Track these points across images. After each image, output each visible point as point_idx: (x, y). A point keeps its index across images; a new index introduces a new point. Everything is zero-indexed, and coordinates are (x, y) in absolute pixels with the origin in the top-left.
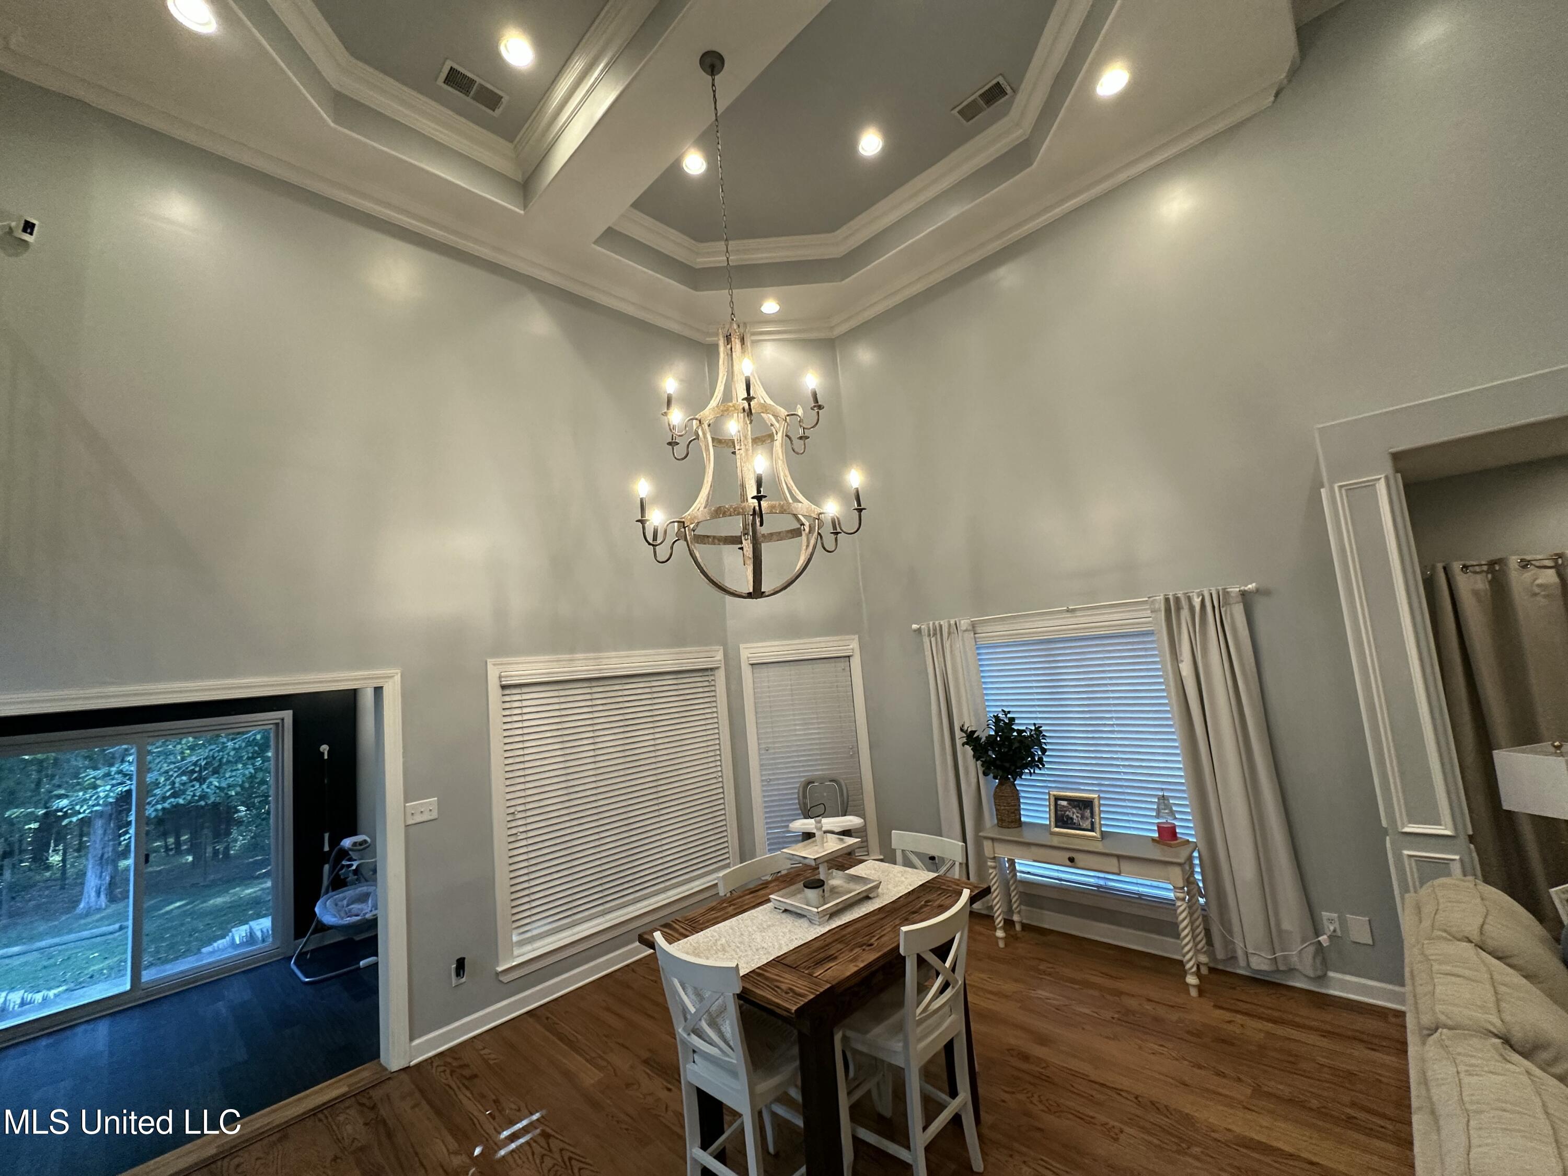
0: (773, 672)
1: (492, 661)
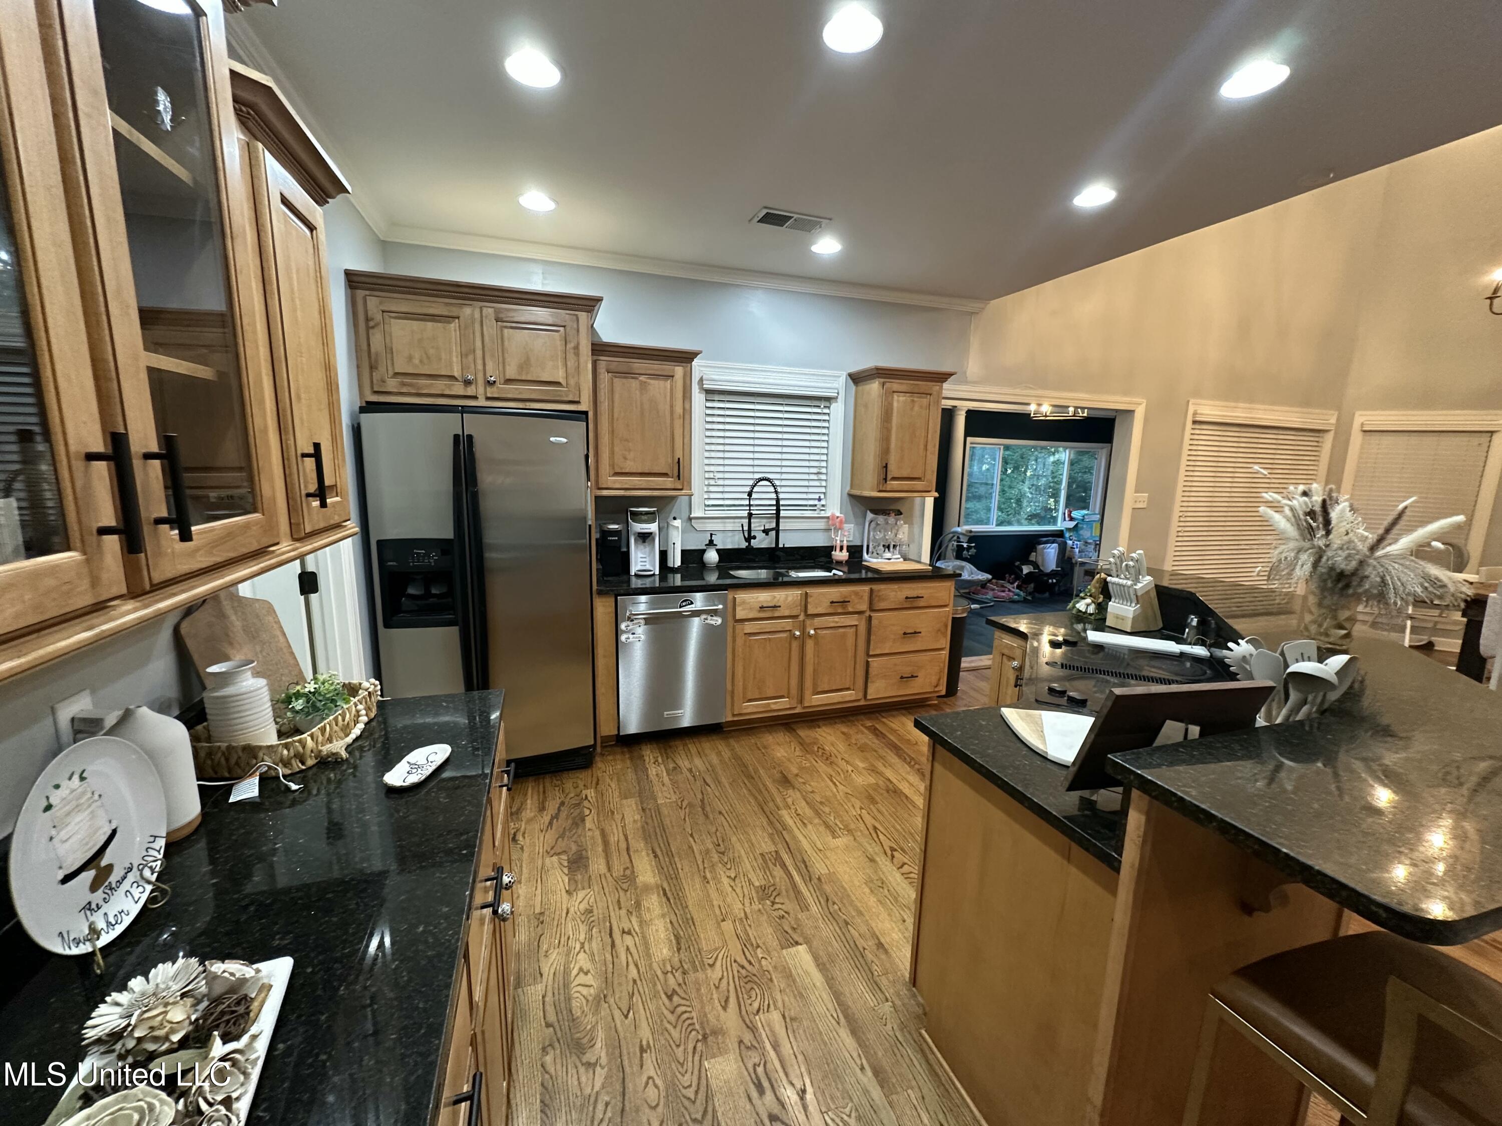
0: (1387, 440)
1: (1192, 401)
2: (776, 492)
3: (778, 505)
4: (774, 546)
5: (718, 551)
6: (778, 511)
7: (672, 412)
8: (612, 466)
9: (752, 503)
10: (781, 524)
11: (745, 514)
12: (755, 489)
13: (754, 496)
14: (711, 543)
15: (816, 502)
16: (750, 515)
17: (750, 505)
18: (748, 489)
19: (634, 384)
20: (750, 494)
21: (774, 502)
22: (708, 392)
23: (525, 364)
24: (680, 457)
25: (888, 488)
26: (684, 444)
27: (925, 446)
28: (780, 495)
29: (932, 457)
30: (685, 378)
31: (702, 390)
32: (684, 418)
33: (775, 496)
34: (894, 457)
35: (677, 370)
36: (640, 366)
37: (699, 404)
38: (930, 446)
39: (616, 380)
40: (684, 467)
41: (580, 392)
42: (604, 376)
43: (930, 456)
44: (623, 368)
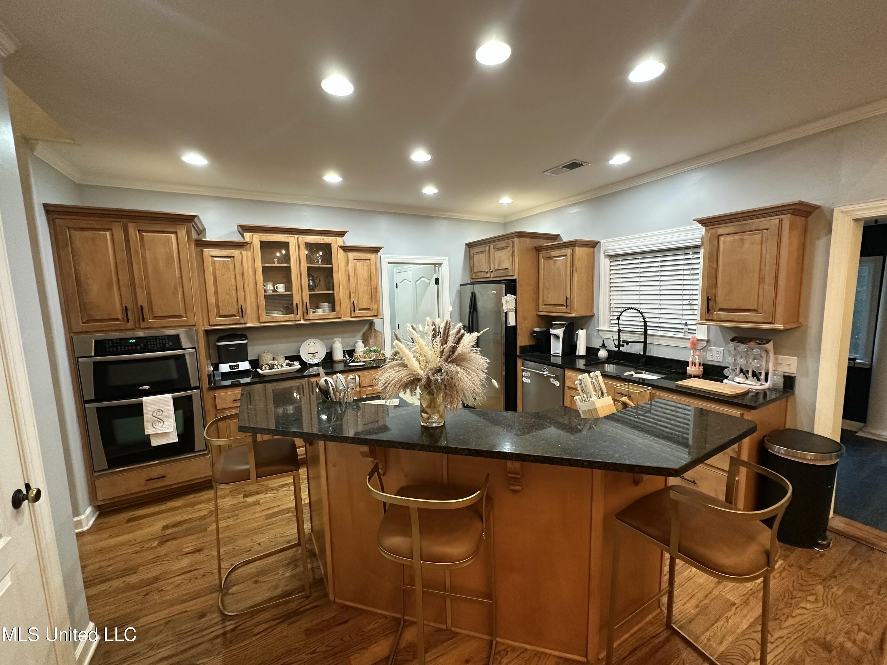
2: (644, 318)
3: (645, 325)
4: (642, 354)
6: (646, 330)
7: (566, 273)
8: (544, 300)
9: (620, 322)
10: (648, 340)
11: (616, 329)
12: (623, 314)
13: (621, 318)
14: (603, 345)
15: (683, 327)
16: (619, 331)
17: (619, 324)
18: (618, 314)
19: (551, 262)
20: (618, 319)
21: (642, 324)
22: (611, 257)
23: (500, 262)
24: (568, 297)
25: (715, 318)
26: (571, 289)
27: (761, 280)
28: (647, 320)
29: (772, 289)
30: (573, 255)
31: (606, 256)
32: (572, 276)
33: (642, 319)
34: (720, 291)
35: (569, 251)
36: (554, 253)
37: (604, 264)
38: (769, 279)
39: (545, 261)
40: (572, 301)
41: (513, 271)
42: (542, 260)
43: (768, 288)
44: (548, 255)
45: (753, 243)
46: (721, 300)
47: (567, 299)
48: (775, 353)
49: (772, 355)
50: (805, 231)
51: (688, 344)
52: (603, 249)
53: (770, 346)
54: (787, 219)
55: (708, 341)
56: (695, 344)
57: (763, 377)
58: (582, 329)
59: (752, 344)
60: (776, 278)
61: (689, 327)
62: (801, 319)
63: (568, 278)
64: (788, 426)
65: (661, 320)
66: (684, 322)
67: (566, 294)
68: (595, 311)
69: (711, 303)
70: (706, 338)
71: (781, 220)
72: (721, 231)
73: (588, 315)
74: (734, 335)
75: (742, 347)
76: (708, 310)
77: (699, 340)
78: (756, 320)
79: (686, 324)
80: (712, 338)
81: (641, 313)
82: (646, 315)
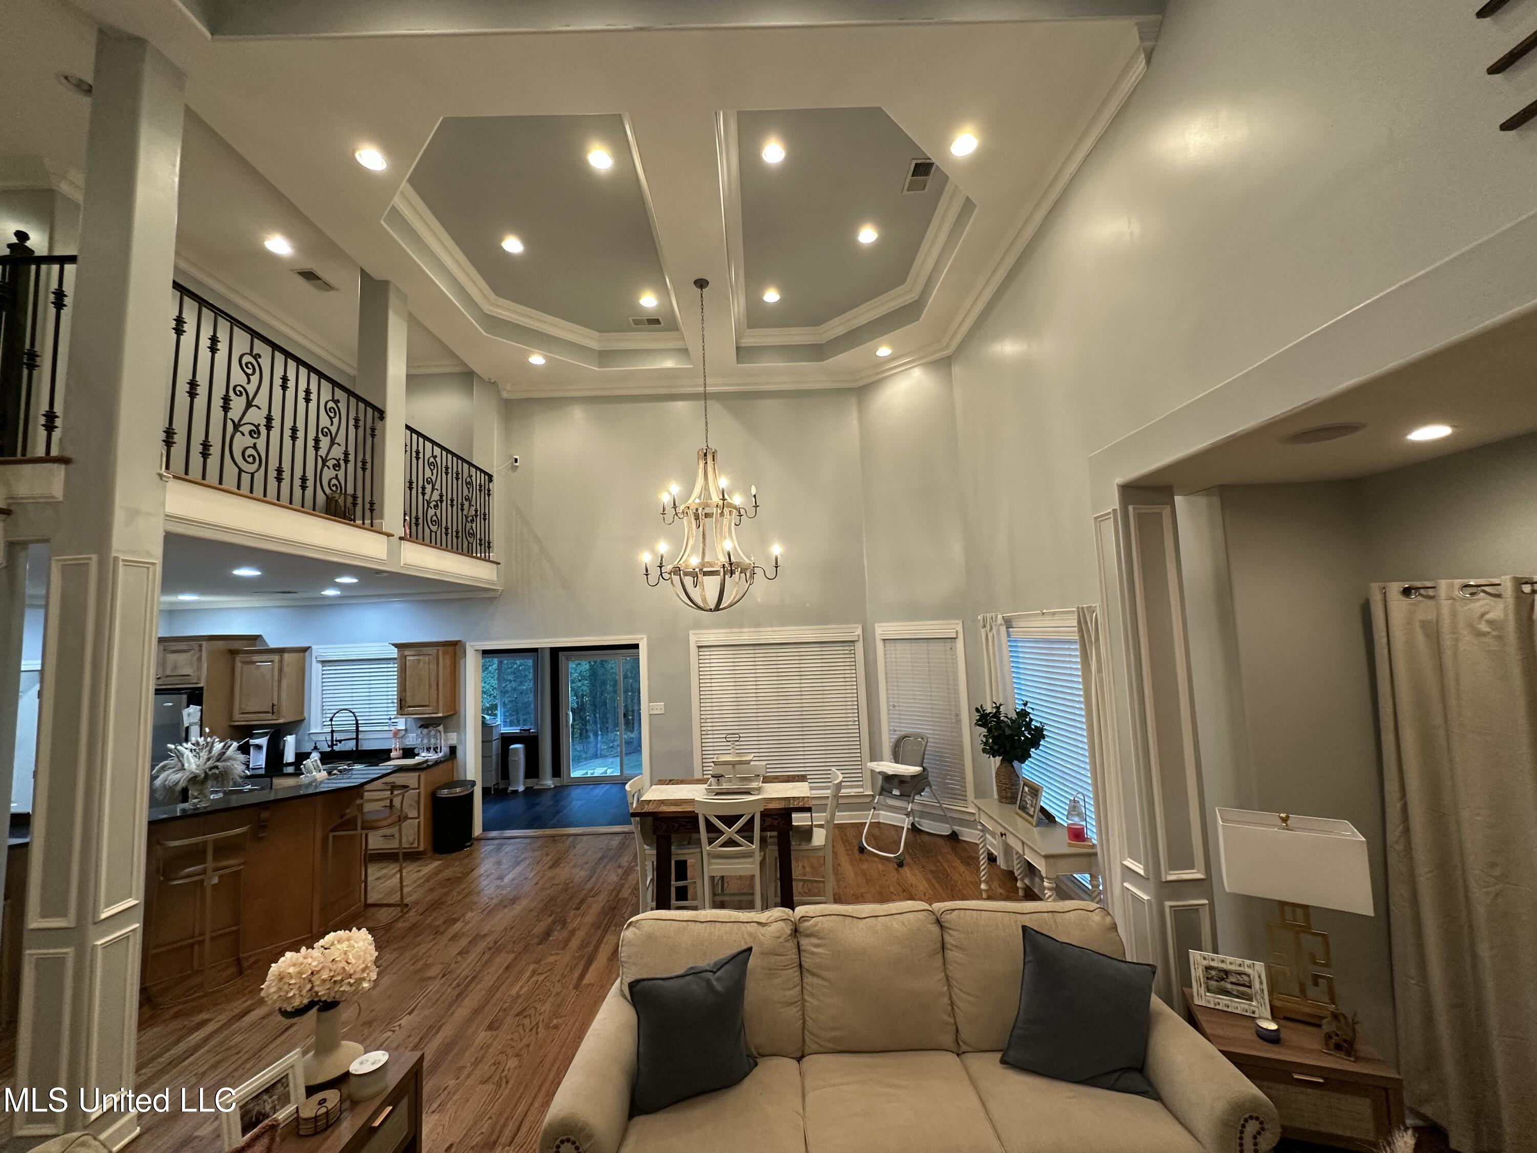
0: (899, 646)
1: (691, 632)
2: (355, 717)
3: (357, 724)
4: (354, 749)
5: (321, 753)
6: (357, 727)
7: (273, 679)
8: (240, 708)
9: (333, 723)
10: (359, 736)
11: (329, 730)
12: (335, 716)
13: (334, 719)
14: (316, 748)
15: (385, 721)
16: (332, 732)
17: (332, 725)
18: (331, 715)
19: (253, 666)
20: (331, 720)
21: (354, 722)
22: (324, 662)
23: (175, 668)
24: (275, 702)
25: (406, 713)
26: (279, 696)
27: (430, 686)
28: (358, 718)
29: (436, 692)
30: (281, 661)
31: (318, 661)
32: (280, 681)
33: (354, 718)
34: (408, 694)
35: (276, 658)
36: (256, 658)
37: (316, 669)
38: (434, 686)
39: (245, 666)
40: (279, 708)
41: (199, 679)
42: (239, 665)
43: (434, 691)
44: (248, 660)
45: (424, 663)
46: (409, 701)
47: (273, 705)
48: (445, 732)
49: (442, 733)
50: (455, 654)
51: (391, 735)
52: (314, 654)
53: (441, 728)
54: (441, 649)
55: (406, 730)
56: (396, 734)
57: (439, 750)
58: (291, 735)
59: (431, 728)
60: (437, 685)
61: (393, 721)
62: (457, 709)
63: (276, 684)
64: (455, 779)
65: (371, 718)
66: (388, 717)
67: (272, 699)
68: (306, 715)
69: (403, 702)
70: (404, 728)
71: (438, 650)
72: (406, 653)
73: (298, 719)
74: (422, 723)
75: (425, 731)
76: (401, 708)
77: (399, 730)
78: (428, 712)
79: (390, 719)
80: (408, 727)
81: (353, 713)
82: (357, 714)
